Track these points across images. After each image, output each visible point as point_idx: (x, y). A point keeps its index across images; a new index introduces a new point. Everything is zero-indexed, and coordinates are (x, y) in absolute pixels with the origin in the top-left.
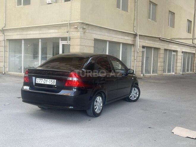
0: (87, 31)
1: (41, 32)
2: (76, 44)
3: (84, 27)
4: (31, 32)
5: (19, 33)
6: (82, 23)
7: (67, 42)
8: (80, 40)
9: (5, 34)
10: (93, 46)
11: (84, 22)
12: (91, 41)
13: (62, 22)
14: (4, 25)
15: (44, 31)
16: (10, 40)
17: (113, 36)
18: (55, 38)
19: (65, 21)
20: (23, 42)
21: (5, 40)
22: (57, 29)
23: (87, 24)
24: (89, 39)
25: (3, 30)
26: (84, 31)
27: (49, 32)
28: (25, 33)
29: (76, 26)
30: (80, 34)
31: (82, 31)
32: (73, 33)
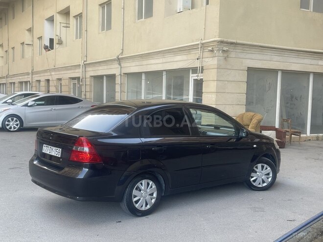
0: (233, 55)
1: (164, 60)
2: (212, 79)
3: (225, 49)
4: (152, 61)
5: (137, 63)
6: (222, 42)
7: (198, 76)
8: (217, 71)
9: (123, 65)
10: (246, 80)
11: (225, 40)
12: (241, 71)
13: (193, 42)
14: (121, 51)
15: (169, 58)
16: (128, 75)
17: (291, 61)
18: (181, 69)
19: (196, 40)
20: (143, 77)
21: (122, 74)
22: (186, 53)
23: (232, 43)
24: (236, 68)
25: (118, 59)
26: (225, 55)
27: (175, 60)
28: (145, 62)
29: (210, 48)
30: (218, 61)
31: (222, 55)
32: (207, 60)
